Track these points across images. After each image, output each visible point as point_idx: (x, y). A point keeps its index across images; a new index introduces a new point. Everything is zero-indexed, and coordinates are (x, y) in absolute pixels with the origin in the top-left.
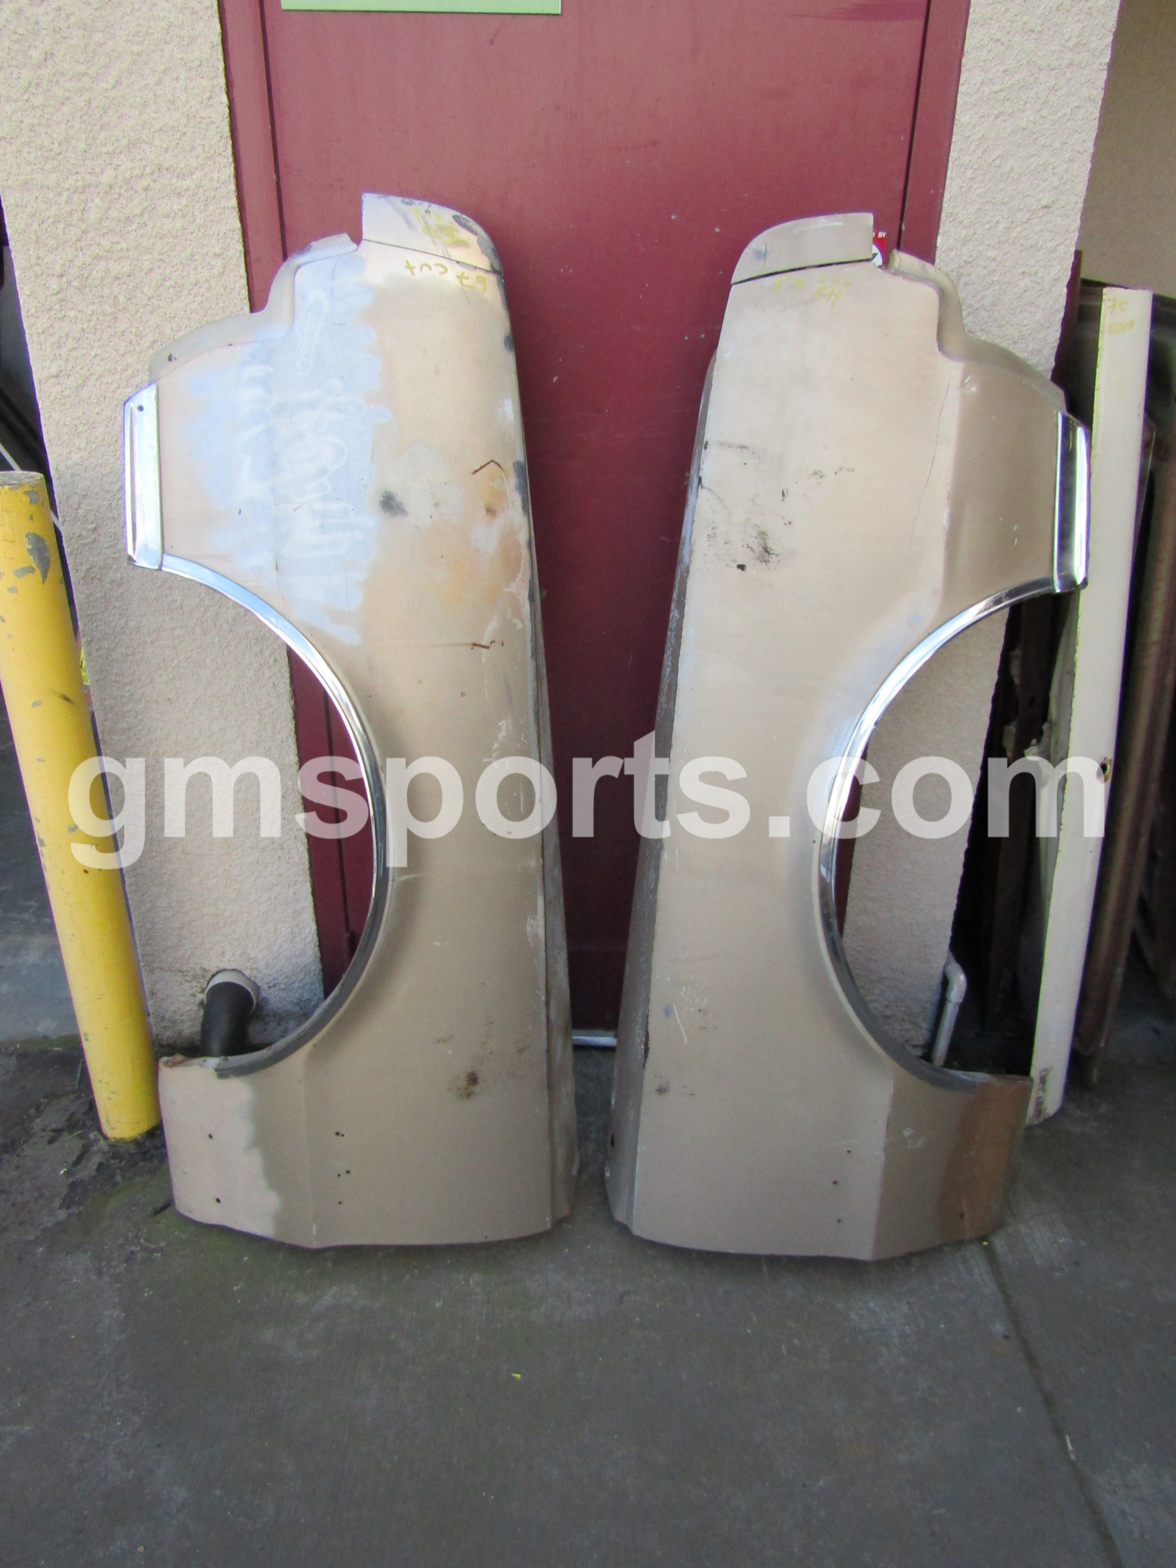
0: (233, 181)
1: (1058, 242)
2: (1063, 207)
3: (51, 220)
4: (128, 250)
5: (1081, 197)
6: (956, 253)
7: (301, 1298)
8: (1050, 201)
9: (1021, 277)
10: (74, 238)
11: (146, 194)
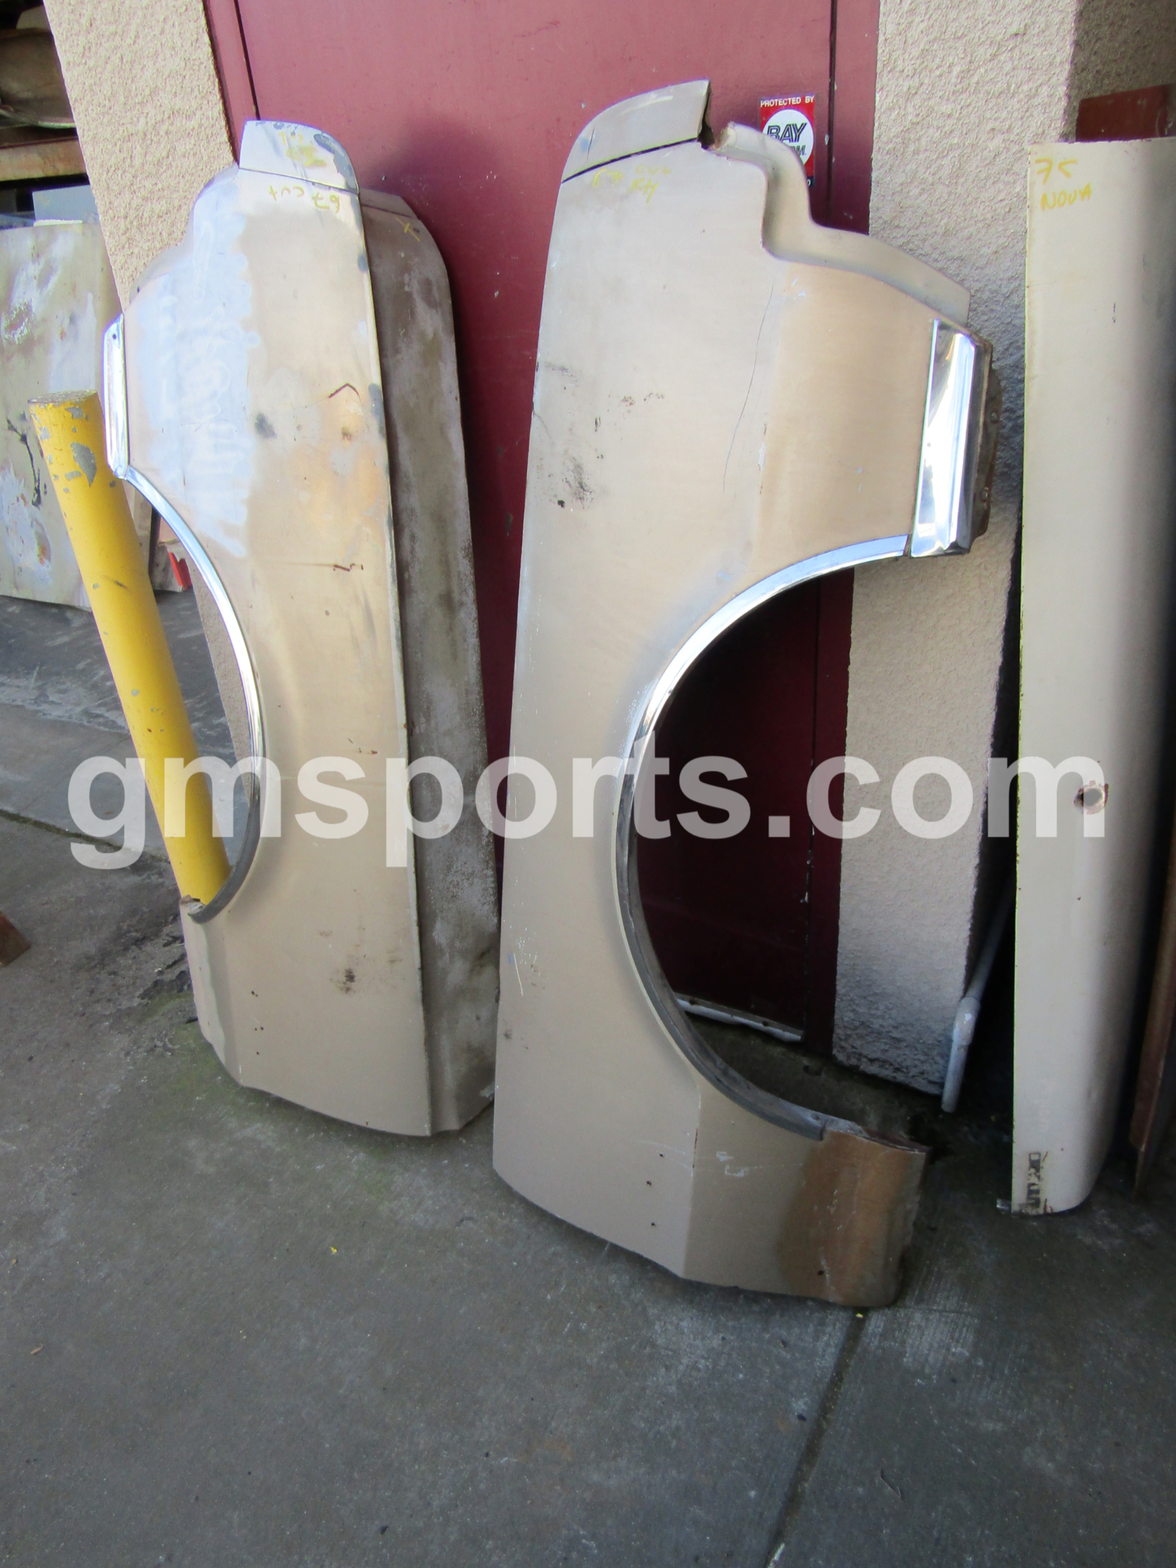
0: (222, 116)
1: (1039, 82)
2: (1043, 32)
3: (113, 168)
4: (163, 190)
5: (1068, 13)
6: (898, 113)
7: (233, 1123)
8: (1022, 26)
9: (991, 135)
10: (129, 183)
11: (168, 137)
